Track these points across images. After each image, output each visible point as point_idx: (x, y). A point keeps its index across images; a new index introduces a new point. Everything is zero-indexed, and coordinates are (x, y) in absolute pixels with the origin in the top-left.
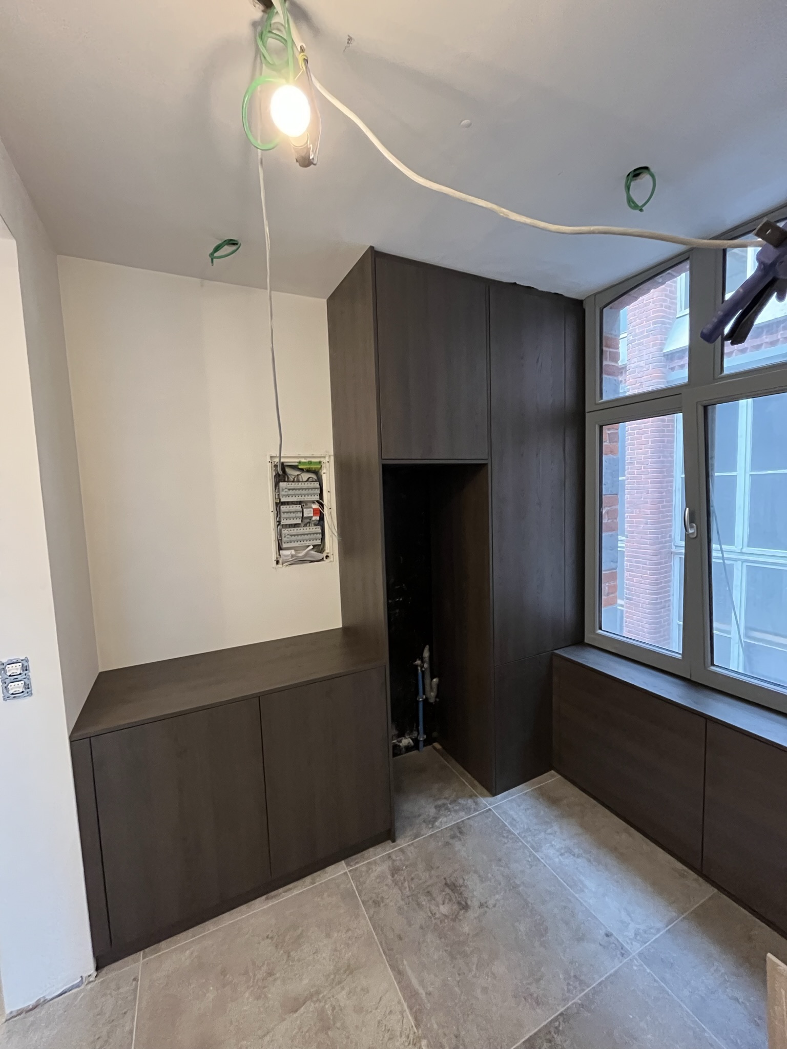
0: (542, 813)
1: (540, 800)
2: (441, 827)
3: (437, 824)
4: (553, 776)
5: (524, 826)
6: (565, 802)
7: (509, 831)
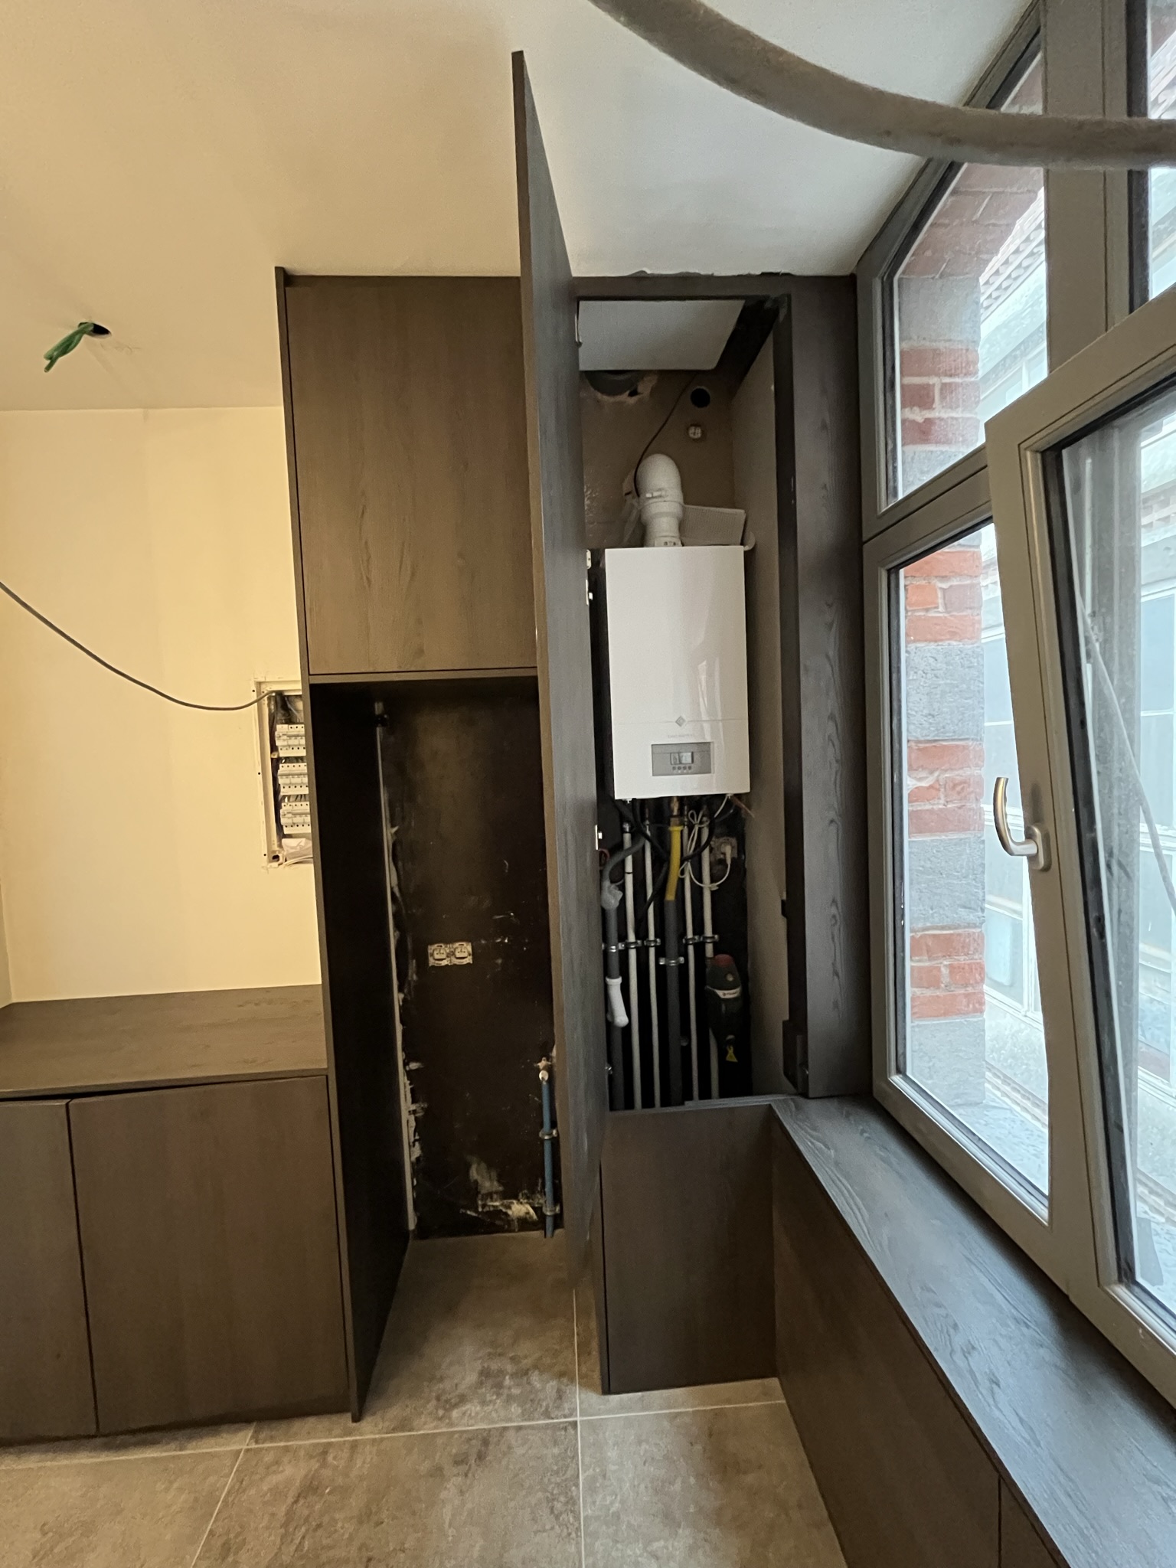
0: (677, 1487)
1: (698, 1447)
2: (457, 1425)
3: (455, 1413)
4: (767, 1394)
5: (612, 1503)
6: (750, 1479)
7: (572, 1501)
